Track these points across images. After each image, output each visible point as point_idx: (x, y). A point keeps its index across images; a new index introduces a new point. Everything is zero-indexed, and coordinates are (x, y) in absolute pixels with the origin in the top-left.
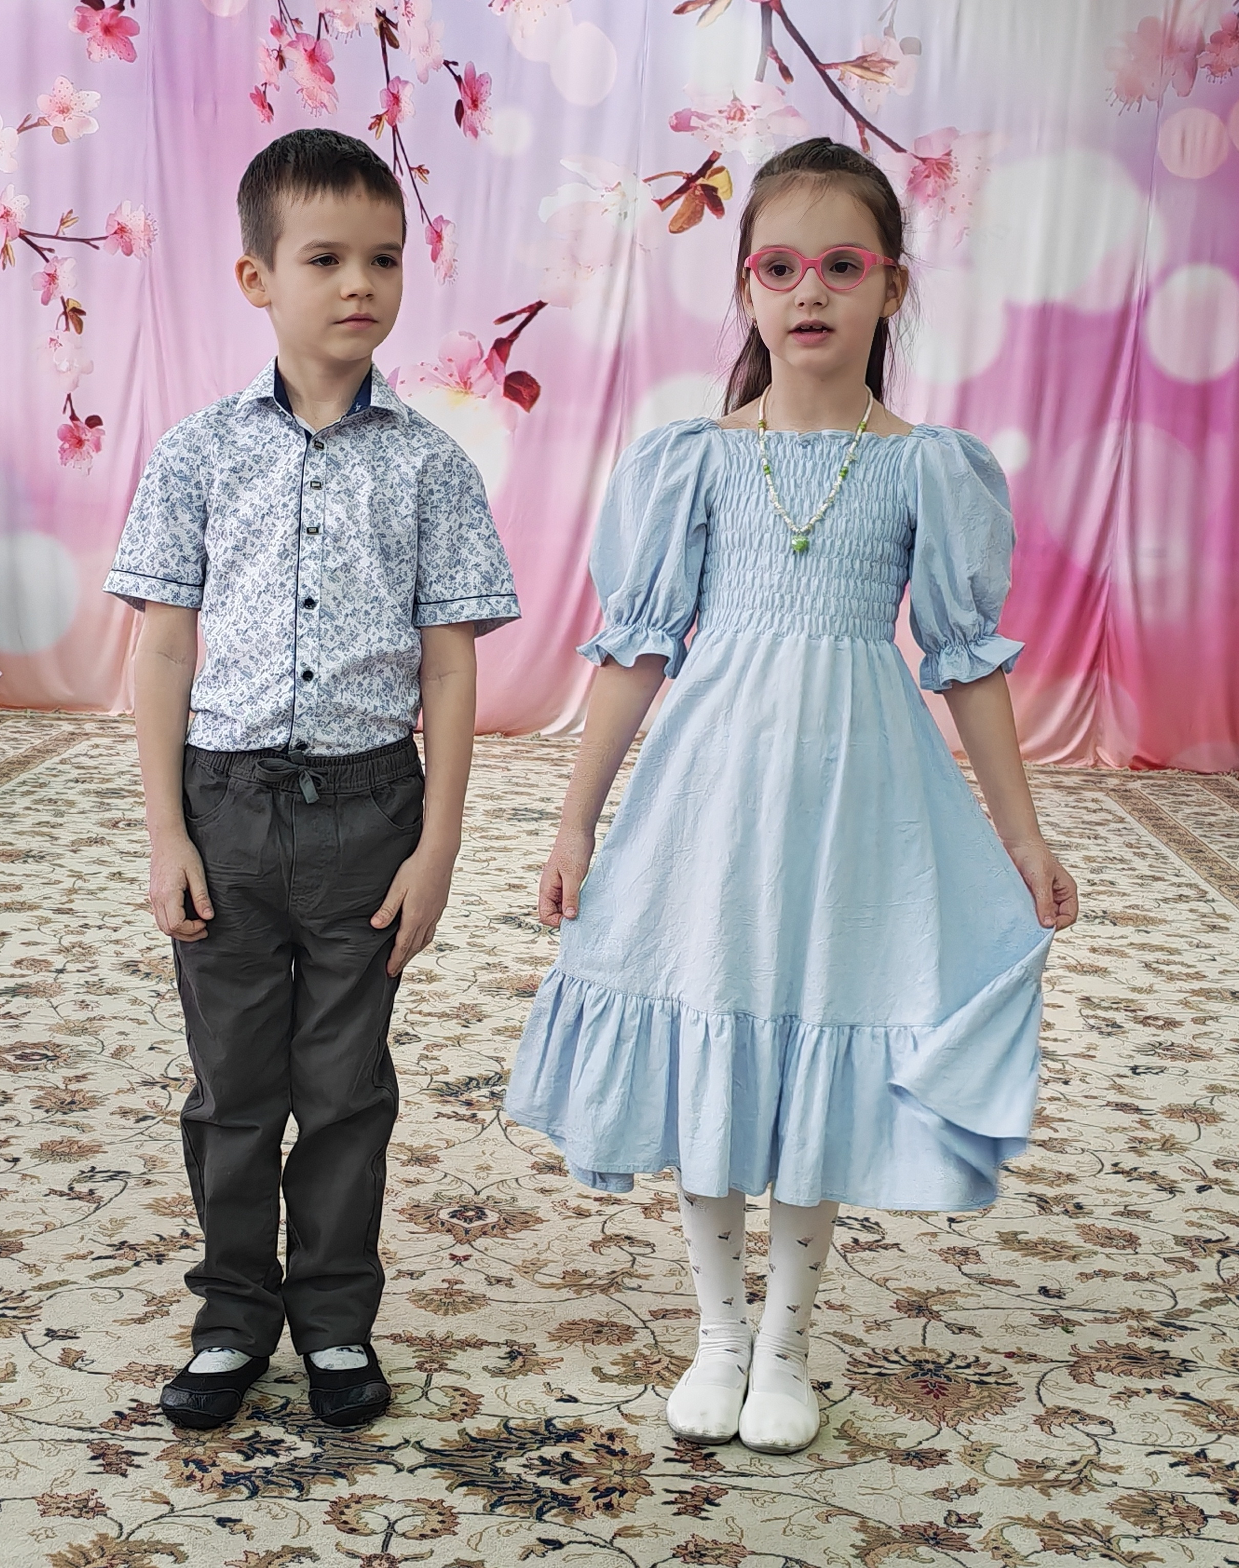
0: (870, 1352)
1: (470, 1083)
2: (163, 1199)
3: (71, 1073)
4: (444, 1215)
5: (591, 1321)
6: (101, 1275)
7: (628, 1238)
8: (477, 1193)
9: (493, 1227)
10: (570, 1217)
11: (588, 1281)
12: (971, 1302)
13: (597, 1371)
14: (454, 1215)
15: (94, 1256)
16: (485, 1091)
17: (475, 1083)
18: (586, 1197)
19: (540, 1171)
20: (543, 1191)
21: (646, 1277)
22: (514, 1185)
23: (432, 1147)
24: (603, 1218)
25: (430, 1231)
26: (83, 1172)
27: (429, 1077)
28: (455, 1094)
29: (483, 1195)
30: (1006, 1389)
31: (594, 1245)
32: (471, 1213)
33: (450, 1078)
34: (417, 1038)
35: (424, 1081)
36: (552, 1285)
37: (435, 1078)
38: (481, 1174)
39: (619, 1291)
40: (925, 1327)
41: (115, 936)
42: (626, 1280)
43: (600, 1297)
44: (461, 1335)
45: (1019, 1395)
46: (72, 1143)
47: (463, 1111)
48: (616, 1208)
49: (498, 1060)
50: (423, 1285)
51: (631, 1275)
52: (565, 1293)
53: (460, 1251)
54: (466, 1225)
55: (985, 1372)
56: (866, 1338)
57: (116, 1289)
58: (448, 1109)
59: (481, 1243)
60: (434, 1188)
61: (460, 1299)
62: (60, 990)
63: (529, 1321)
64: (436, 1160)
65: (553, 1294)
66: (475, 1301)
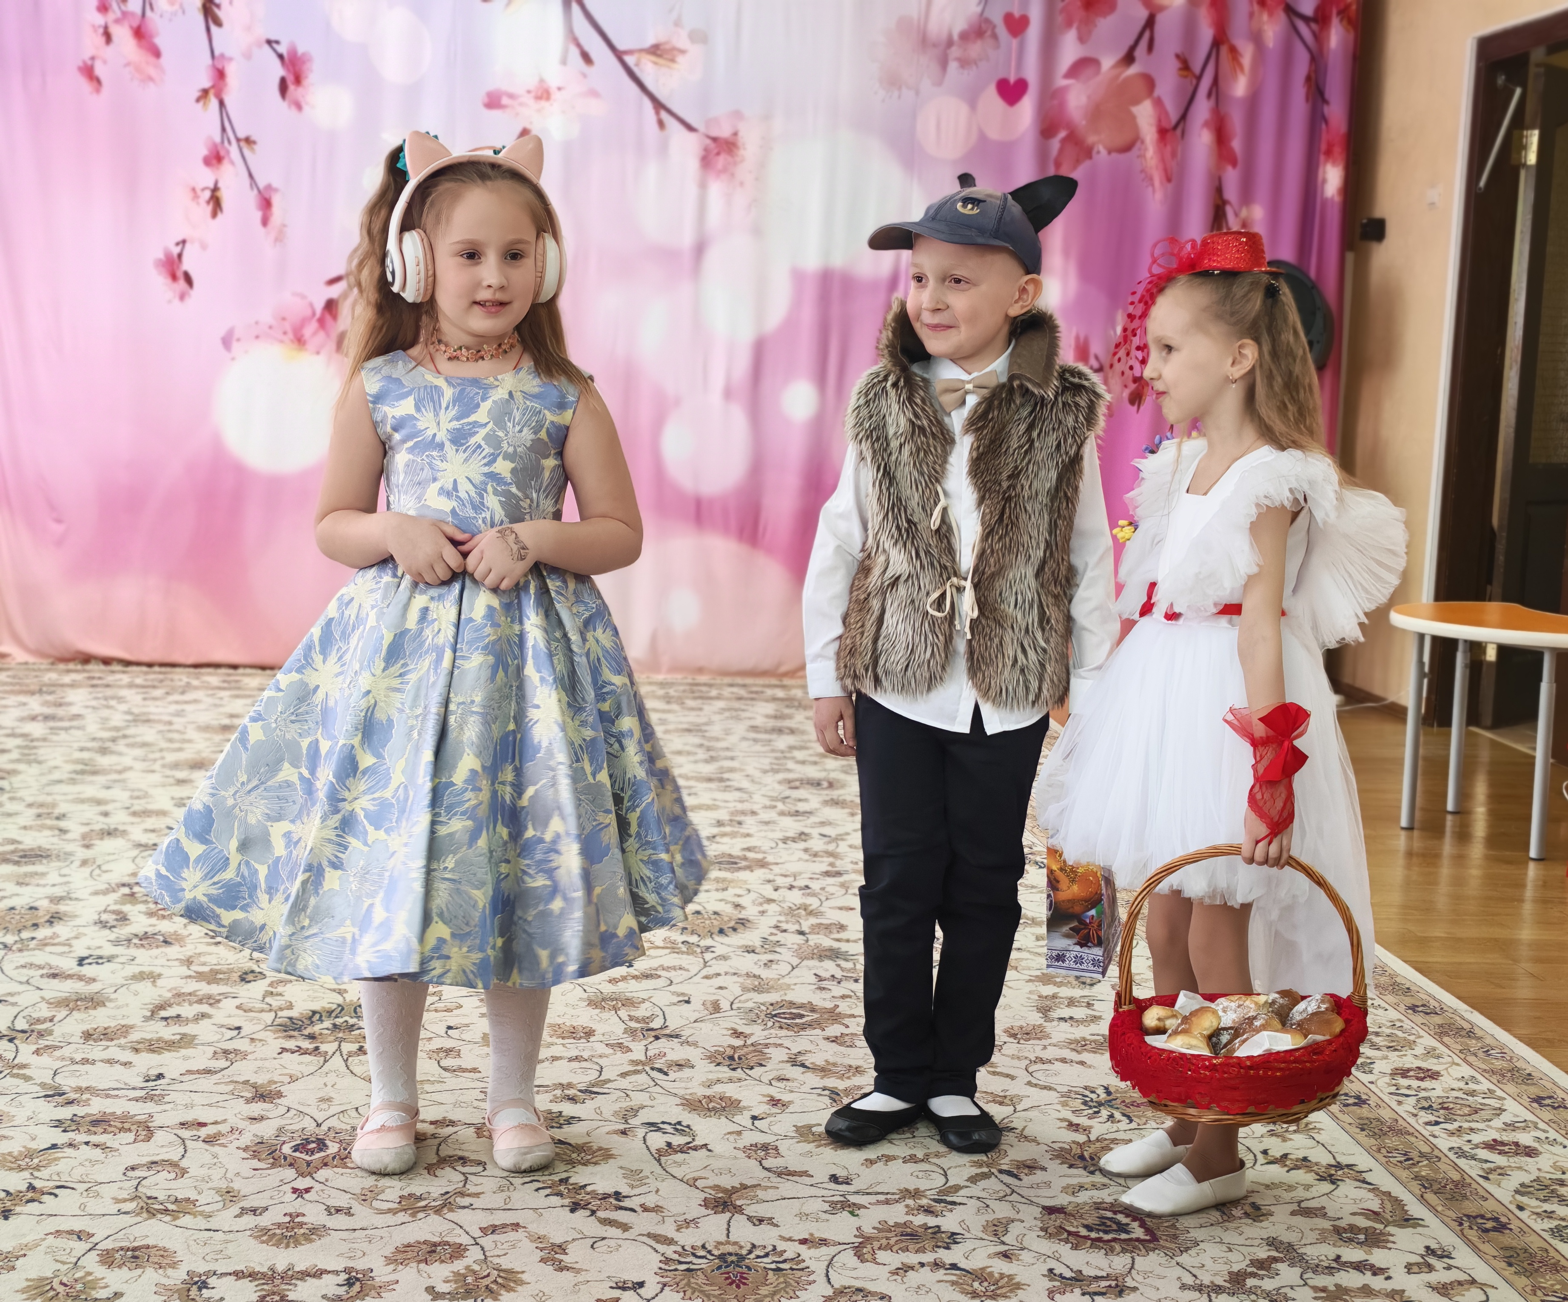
0: (679, 1249)
1: (314, 1016)
2: (10, 1154)
4: (287, 1149)
7: (462, 1158)
8: (319, 1125)
9: (334, 1158)
11: (423, 1203)
12: (771, 1194)
13: (431, 1289)
14: (296, 1149)
16: (327, 1024)
17: (317, 1016)
21: (477, 1195)
22: (354, 1113)
23: (276, 1083)
24: (439, 1141)
25: (273, 1166)
27: (273, 1014)
28: (299, 1029)
29: (325, 1127)
30: (799, 1273)
31: (432, 1169)
32: (313, 1145)
33: (294, 1013)
35: (269, 1017)
36: (390, 1210)
37: (280, 1014)
38: (324, 1106)
39: (452, 1210)
40: (729, 1222)
42: (458, 1200)
43: (434, 1217)
44: (301, 1267)
45: (811, 1278)
47: (306, 1044)
48: (452, 1130)
49: (340, 992)
50: (265, 1220)
51: (462, 1194)
52: (403, 1217)
53: (304, 1183)
54: (308, 1158)
55: (781, 1259)
56: (676, 1236)
58: (291, 1044)
59: (322, 1174)
60: (278, 1123)
61: (302, 1231)
63: (365, 1246)
64: (280, 1095)
65: (390, 1219)
66: (316, 1232)
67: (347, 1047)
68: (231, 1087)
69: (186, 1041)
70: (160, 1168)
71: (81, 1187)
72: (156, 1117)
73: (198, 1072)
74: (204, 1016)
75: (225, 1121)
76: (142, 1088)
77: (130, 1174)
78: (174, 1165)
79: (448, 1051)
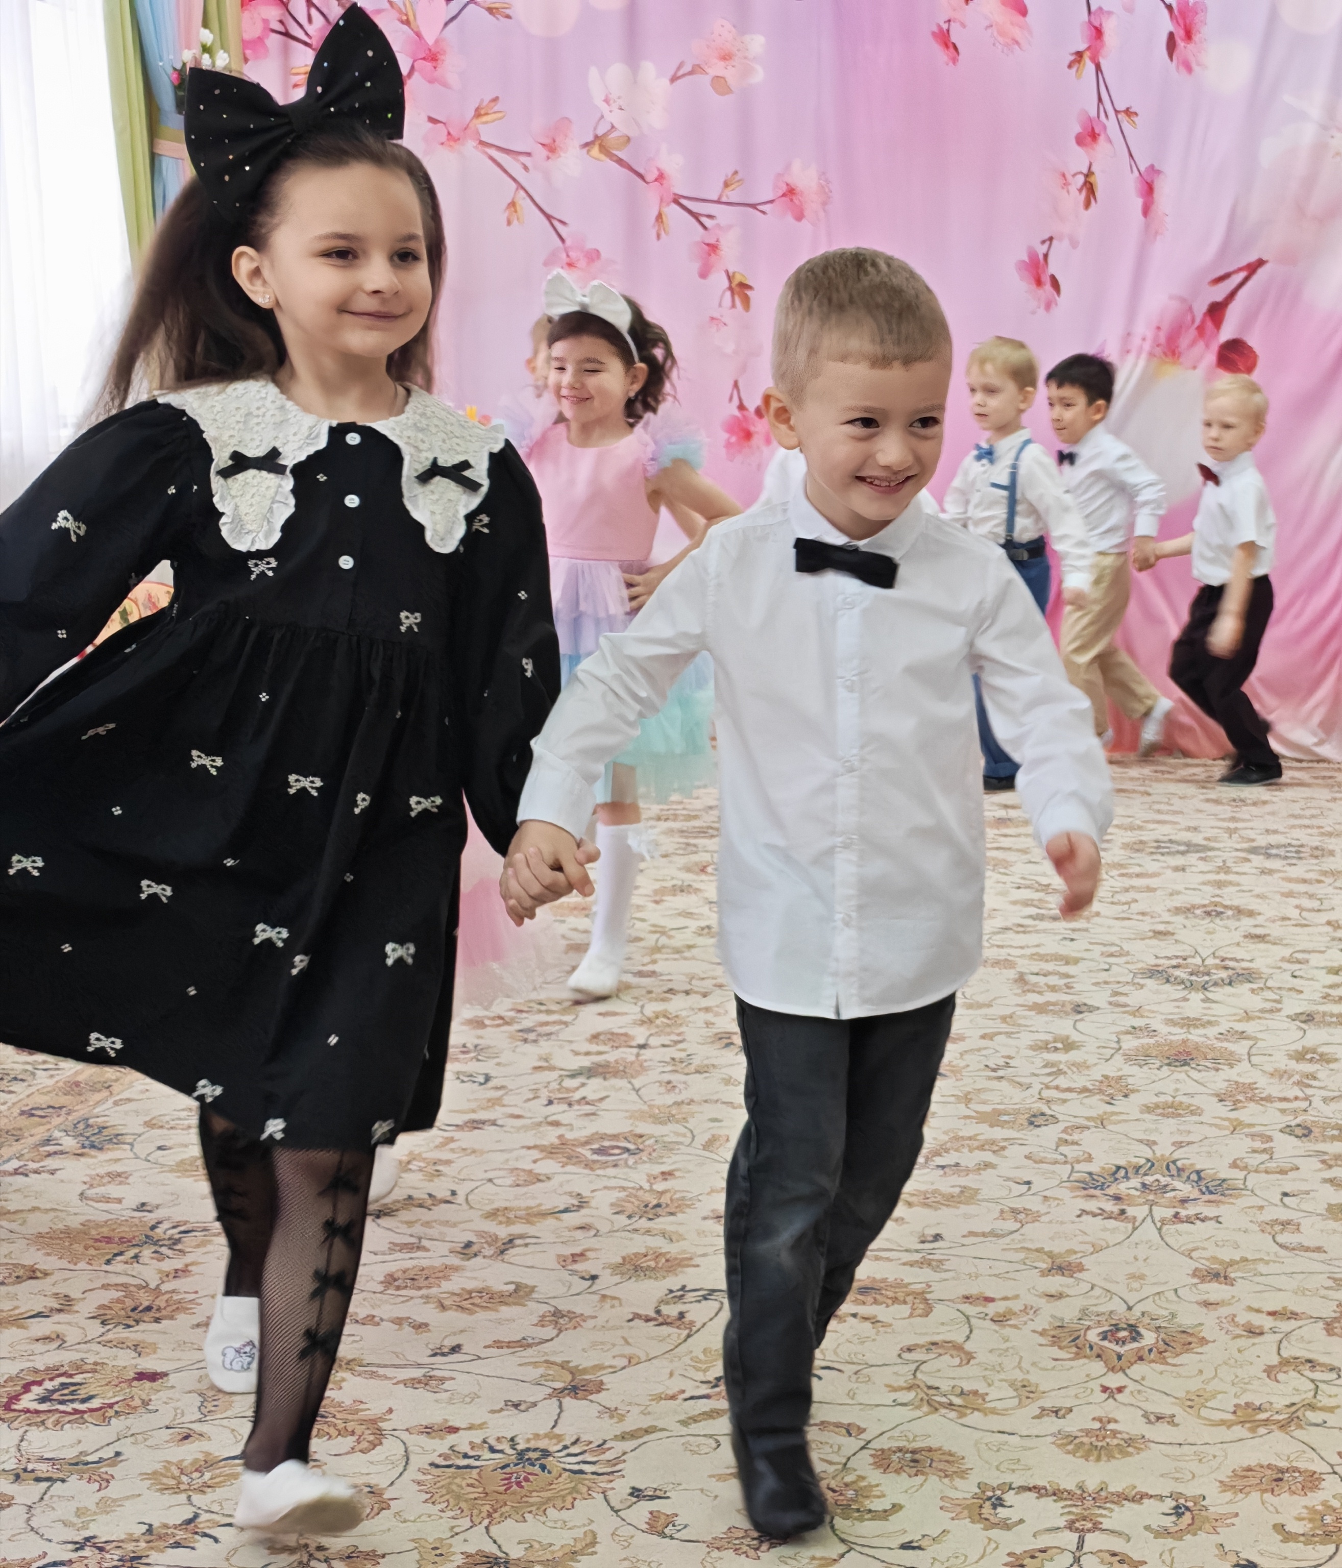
1: (1118, 1172)
3: (657, 1169)
4: (1093, 1336)
5: (1269, 1466)
6: (694, 1420)
7: (1309, 1361)
8: (1130, 1308)
9: (1150, 1351)
10: (1240, 1336)
11: (1263, 1416)
13: (1280, 1528)
14: (1104, 1336)
15: (687, 1395)
16: (1134, 1182)
17: (1123, 1172)
18: (1258, 1311)
19: (1203, 1280)
20: (1207, 1304)
21: (1331, 1410)
22: (1171, 1295)
23: (1075, 1252)
24: (1278, 1337)
25: (1077, 1356)
26: (671, 1291)
27: (1069, 1167)
28: (1101, 1186)
29: (1137, 1312)
31: (1270, 1371)
32: (1123, 1334)
33: (1094, 1168)
34: (1055, 1119)
35: (1064, 1171)
36: (1223, 1423)
37: (1077, 1167)
38: (1136, 1285)
39: (1300, 1427)
41: (705, 1002)
43: (1278, 1434)
44: (1115, 1487)
46: (658, 1256)
47: (1110, 1206)
48: (1293, 1324)
49: (1149, 1144)
50: (1070, 1424)
51: (1312, 1407)
52: (1239, 1431)
53: (1114, 1381)
54: (1118, 1349)
57: (711, 1436)
58: (1092, 1205)
59: (1137, 1370)
60: (1079, 1303)
61: (1114, 1441)
62: (643, 1068)
63: (1194, 1466)
64: (1081, 1268)
65: (1224, 1433)
66: (1132, 1444)
67: (1161, 1212)
68: (1022, 1255)
69: (967, 1196)
70: (941, 1351)
71: (849, 1369)
72: (935, 1287)
73: (984, 1235)
74: (987, 1165)
75: (1017, 1297)
76: (917, 1251)
77: (906, 1356)
78: (958, 1348)
79: (1285, 1224)
